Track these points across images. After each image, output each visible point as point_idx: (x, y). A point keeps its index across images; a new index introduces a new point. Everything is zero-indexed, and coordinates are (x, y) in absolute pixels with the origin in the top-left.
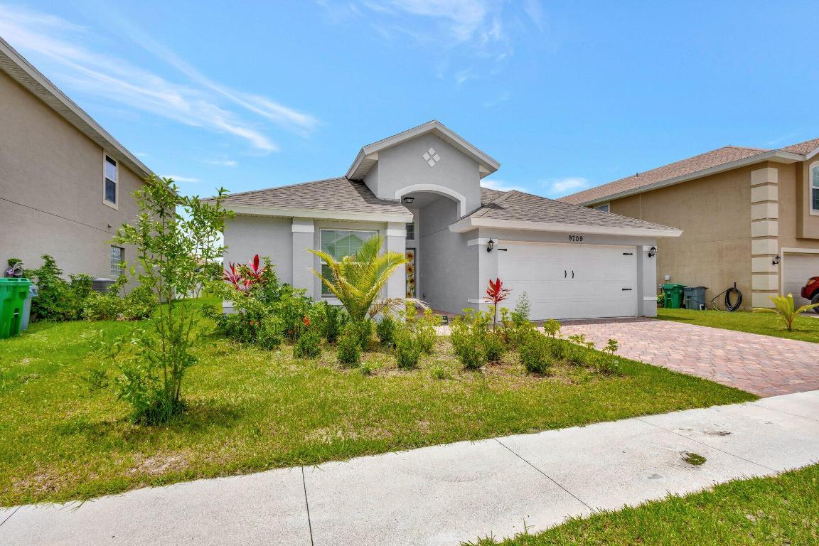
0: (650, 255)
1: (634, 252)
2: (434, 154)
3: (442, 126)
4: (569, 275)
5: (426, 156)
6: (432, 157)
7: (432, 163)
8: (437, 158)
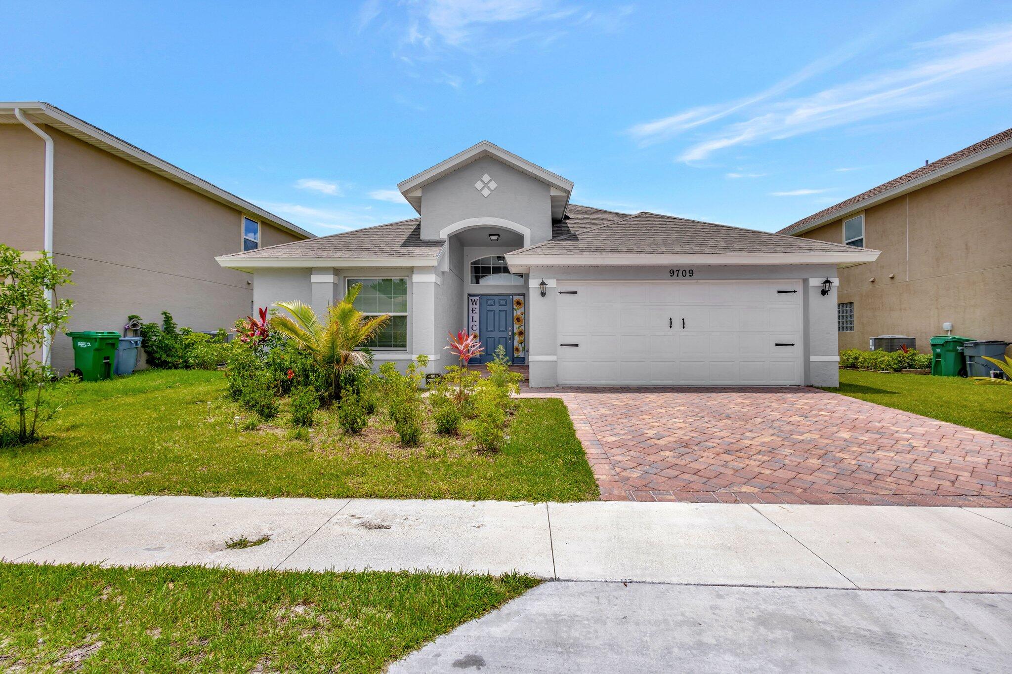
0: (824, 293)
1: (799, 288)
2: (490, 181)
3: (494, 146)
4: (677, 323)
5: (479, 185)
6: (486, 185)
7: (486, 192)
8: (493, 185)
